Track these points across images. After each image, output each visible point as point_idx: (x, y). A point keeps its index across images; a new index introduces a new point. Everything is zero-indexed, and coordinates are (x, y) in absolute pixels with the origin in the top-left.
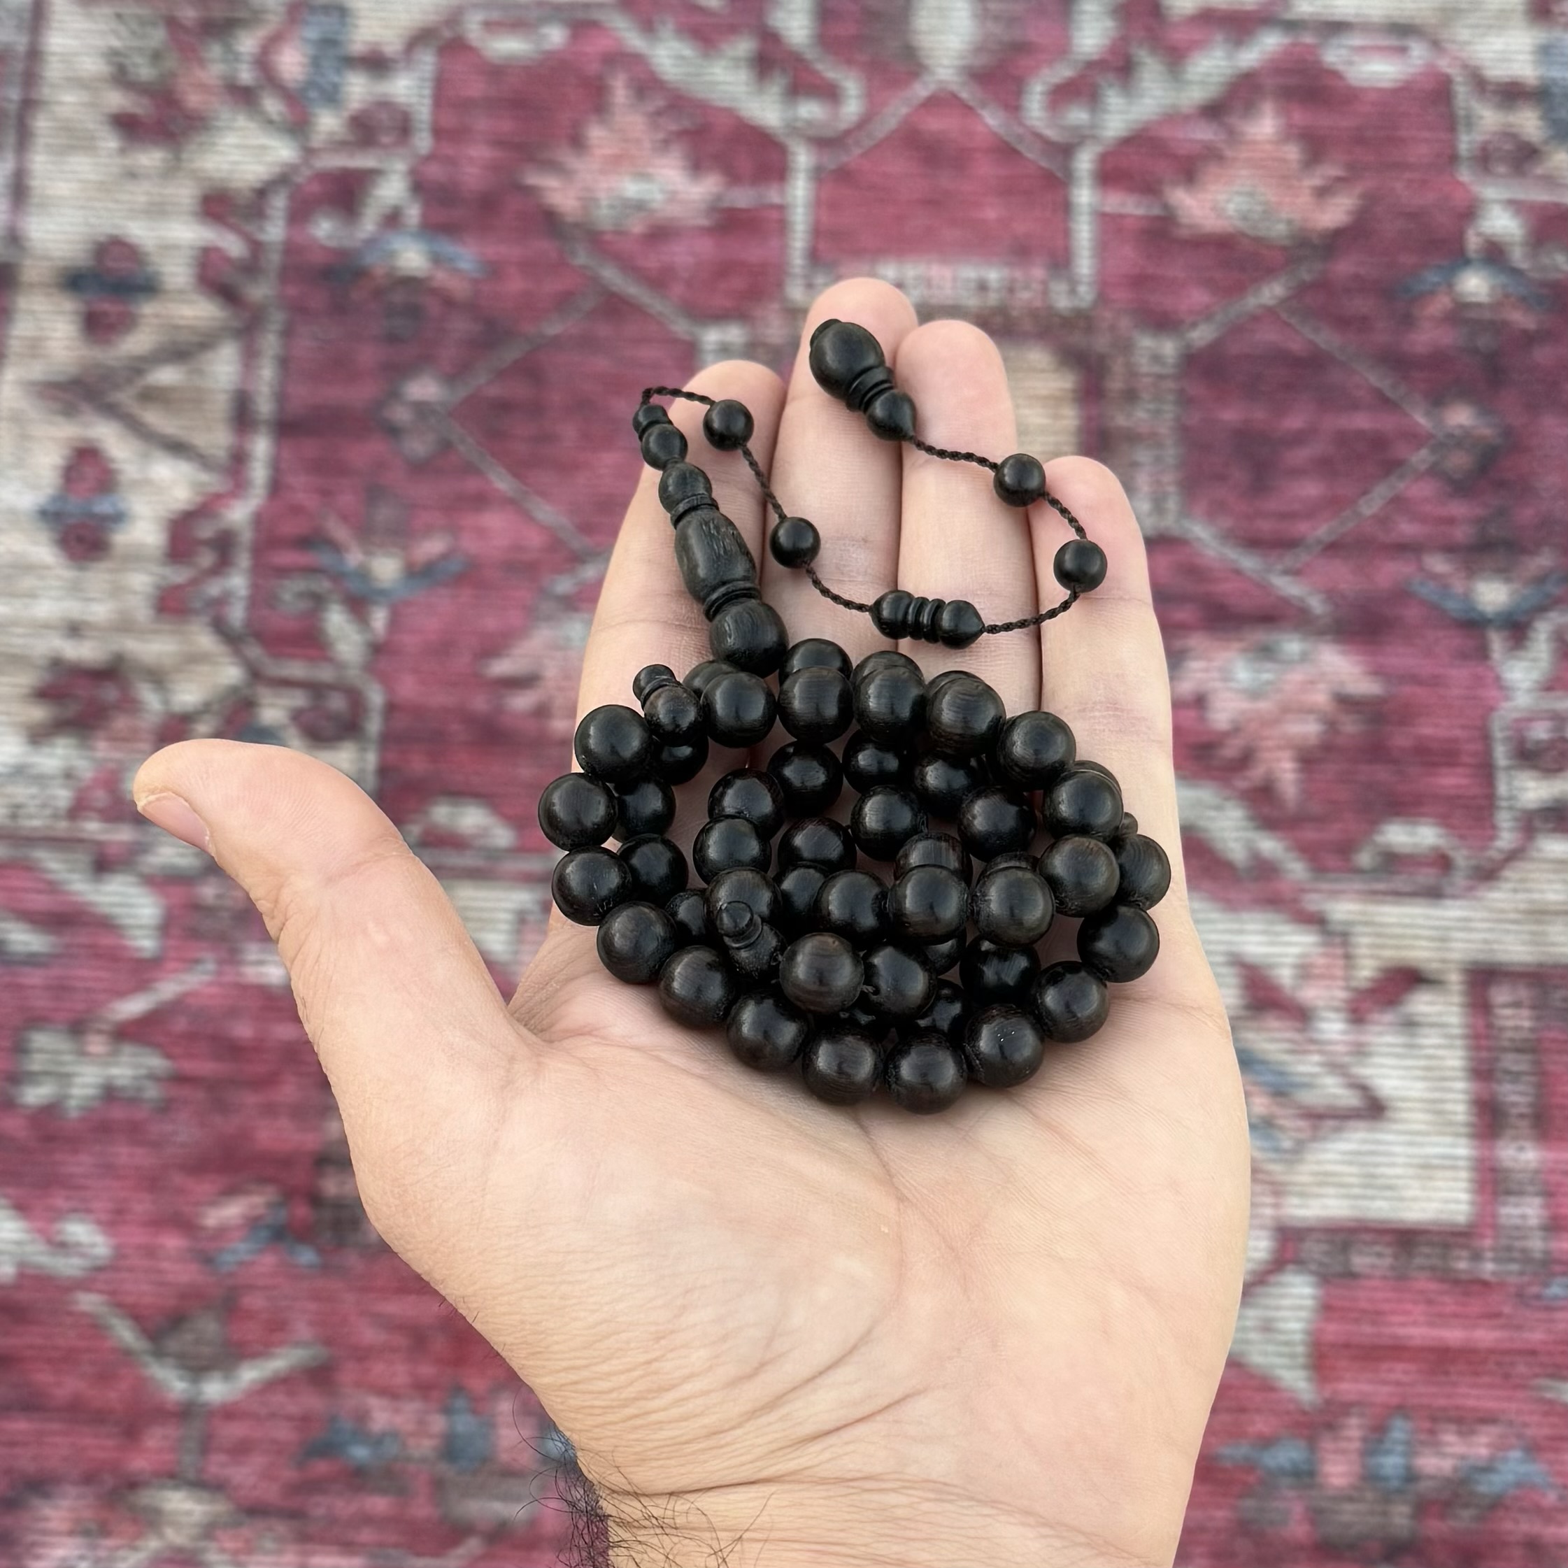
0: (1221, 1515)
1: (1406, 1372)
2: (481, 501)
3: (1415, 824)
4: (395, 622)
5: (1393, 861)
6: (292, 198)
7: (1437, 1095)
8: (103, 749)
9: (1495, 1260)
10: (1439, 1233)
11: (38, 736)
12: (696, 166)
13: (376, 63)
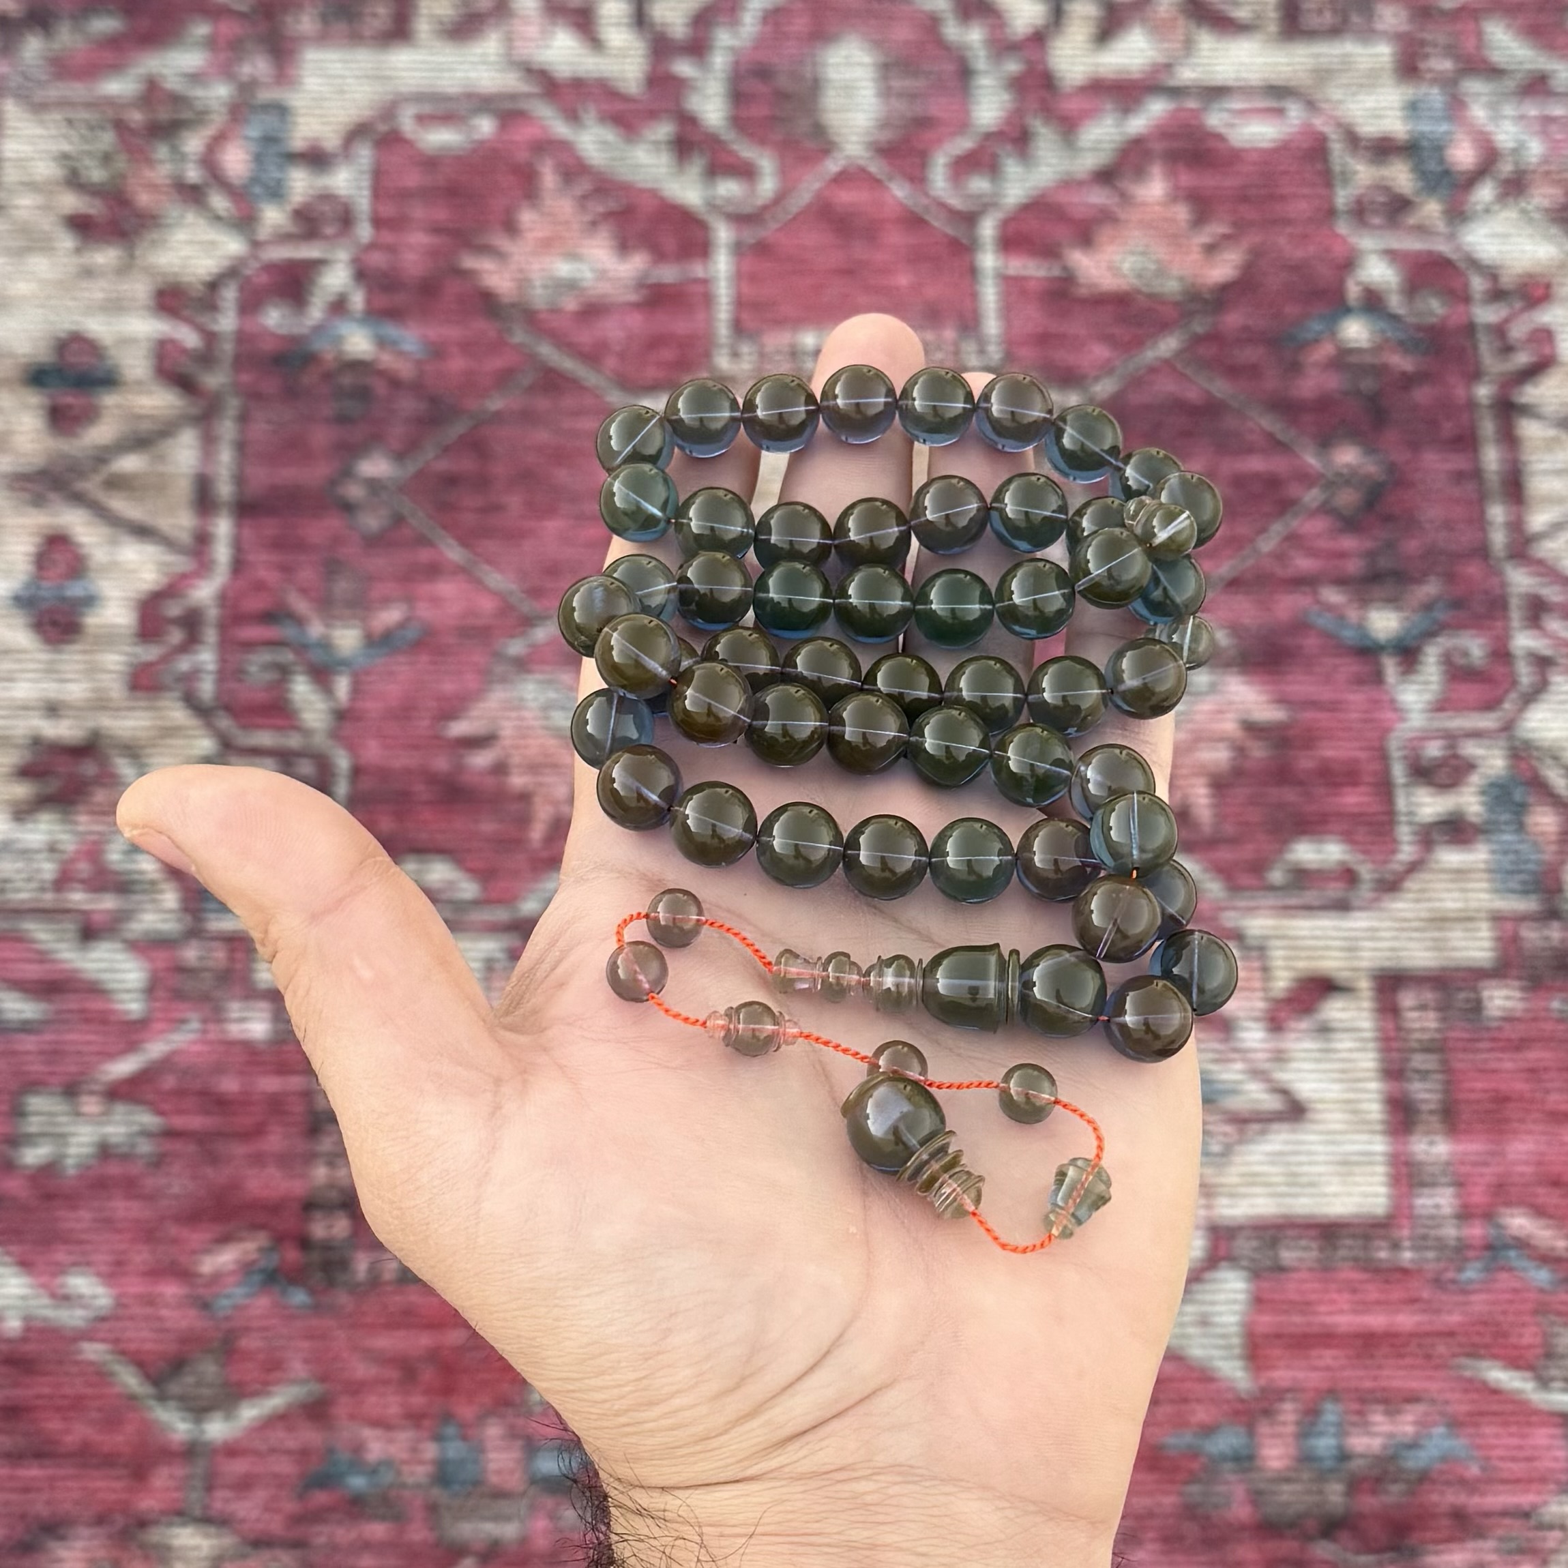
0: (1168, 1501)
1: (1335, 1358)
2: (434, 571)
3: (1321, 842)
4: (357, 690)
5: (1302, 877)
6: (242, 289)
7: (1352, 1096)
8: (84, 822)
9: (1414, 1248)
10: (1359, 1225)
11: (22, 813)
12: (624, 247)
13: (316, 159)
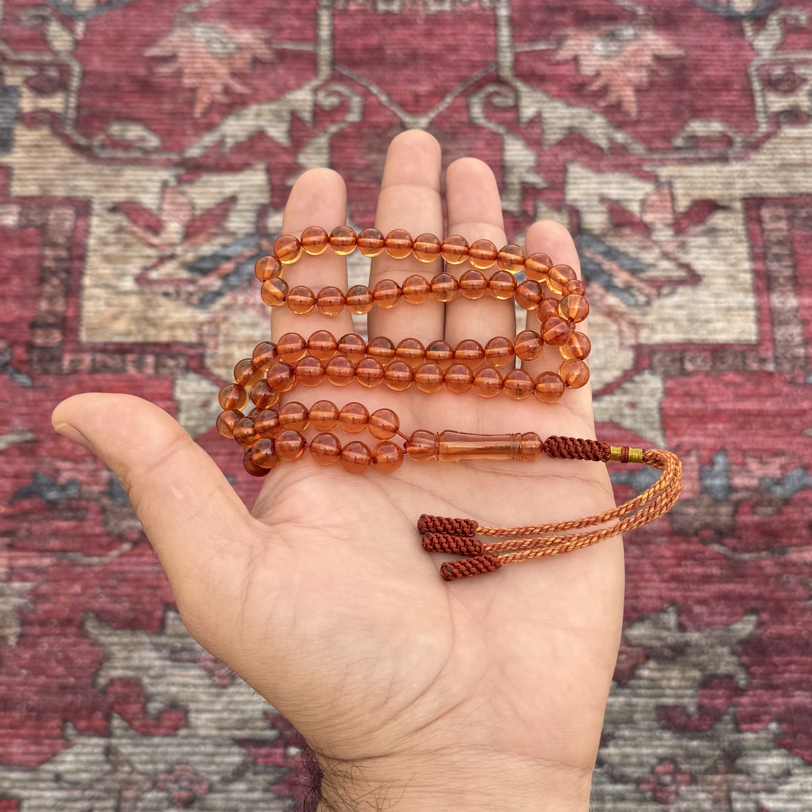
3: (710, 121)
4: (88, 29)
5: (696, 141)
10: (739, 346)
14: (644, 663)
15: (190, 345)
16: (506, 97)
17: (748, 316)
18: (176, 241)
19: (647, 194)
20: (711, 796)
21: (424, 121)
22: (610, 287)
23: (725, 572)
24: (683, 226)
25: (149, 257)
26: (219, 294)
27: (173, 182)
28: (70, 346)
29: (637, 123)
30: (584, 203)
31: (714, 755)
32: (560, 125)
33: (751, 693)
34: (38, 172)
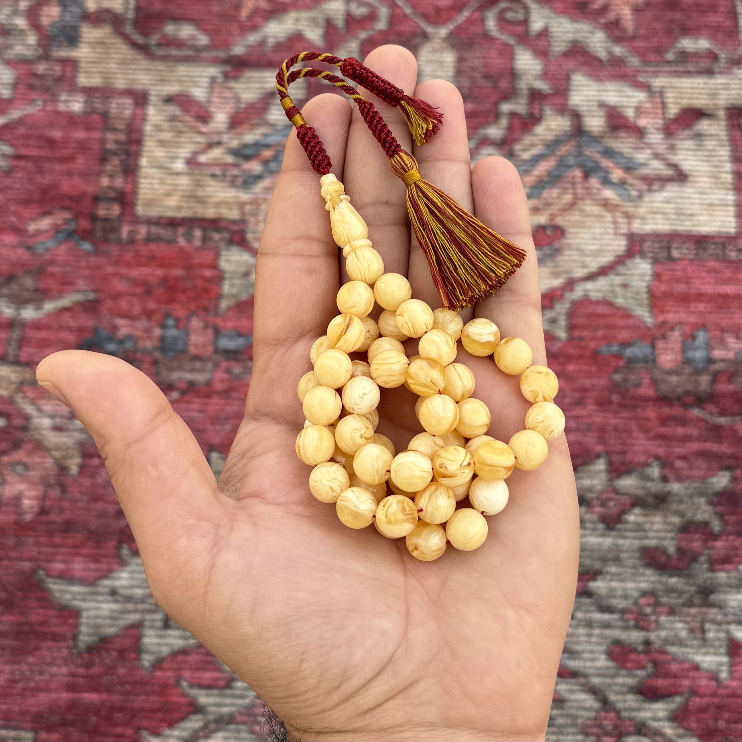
1: (705, 307)
3: (697, 39)
5: (685, 56)
7: (714, 169)
10: (721, 237)
14: (630, 510)
15: (234, 222)
16: (517, 12)
17: (728, 211)
18: (223, 130)
19: (640, 102)
20: (687, 626)
21: (443, 32)
22: (606, 182)
23: (704, 433)
24: (672, 131)
25: (199, 143)
26: (259, 177)
27: (220, 79)
28: (128, 218)
29: (633, 38)
30: (584, 108)
31: (689, 591)
32: (565, 39)
33: (724, 538)
34: (101, 65)
